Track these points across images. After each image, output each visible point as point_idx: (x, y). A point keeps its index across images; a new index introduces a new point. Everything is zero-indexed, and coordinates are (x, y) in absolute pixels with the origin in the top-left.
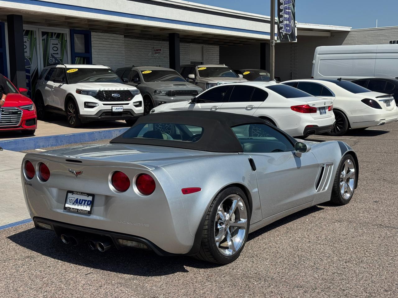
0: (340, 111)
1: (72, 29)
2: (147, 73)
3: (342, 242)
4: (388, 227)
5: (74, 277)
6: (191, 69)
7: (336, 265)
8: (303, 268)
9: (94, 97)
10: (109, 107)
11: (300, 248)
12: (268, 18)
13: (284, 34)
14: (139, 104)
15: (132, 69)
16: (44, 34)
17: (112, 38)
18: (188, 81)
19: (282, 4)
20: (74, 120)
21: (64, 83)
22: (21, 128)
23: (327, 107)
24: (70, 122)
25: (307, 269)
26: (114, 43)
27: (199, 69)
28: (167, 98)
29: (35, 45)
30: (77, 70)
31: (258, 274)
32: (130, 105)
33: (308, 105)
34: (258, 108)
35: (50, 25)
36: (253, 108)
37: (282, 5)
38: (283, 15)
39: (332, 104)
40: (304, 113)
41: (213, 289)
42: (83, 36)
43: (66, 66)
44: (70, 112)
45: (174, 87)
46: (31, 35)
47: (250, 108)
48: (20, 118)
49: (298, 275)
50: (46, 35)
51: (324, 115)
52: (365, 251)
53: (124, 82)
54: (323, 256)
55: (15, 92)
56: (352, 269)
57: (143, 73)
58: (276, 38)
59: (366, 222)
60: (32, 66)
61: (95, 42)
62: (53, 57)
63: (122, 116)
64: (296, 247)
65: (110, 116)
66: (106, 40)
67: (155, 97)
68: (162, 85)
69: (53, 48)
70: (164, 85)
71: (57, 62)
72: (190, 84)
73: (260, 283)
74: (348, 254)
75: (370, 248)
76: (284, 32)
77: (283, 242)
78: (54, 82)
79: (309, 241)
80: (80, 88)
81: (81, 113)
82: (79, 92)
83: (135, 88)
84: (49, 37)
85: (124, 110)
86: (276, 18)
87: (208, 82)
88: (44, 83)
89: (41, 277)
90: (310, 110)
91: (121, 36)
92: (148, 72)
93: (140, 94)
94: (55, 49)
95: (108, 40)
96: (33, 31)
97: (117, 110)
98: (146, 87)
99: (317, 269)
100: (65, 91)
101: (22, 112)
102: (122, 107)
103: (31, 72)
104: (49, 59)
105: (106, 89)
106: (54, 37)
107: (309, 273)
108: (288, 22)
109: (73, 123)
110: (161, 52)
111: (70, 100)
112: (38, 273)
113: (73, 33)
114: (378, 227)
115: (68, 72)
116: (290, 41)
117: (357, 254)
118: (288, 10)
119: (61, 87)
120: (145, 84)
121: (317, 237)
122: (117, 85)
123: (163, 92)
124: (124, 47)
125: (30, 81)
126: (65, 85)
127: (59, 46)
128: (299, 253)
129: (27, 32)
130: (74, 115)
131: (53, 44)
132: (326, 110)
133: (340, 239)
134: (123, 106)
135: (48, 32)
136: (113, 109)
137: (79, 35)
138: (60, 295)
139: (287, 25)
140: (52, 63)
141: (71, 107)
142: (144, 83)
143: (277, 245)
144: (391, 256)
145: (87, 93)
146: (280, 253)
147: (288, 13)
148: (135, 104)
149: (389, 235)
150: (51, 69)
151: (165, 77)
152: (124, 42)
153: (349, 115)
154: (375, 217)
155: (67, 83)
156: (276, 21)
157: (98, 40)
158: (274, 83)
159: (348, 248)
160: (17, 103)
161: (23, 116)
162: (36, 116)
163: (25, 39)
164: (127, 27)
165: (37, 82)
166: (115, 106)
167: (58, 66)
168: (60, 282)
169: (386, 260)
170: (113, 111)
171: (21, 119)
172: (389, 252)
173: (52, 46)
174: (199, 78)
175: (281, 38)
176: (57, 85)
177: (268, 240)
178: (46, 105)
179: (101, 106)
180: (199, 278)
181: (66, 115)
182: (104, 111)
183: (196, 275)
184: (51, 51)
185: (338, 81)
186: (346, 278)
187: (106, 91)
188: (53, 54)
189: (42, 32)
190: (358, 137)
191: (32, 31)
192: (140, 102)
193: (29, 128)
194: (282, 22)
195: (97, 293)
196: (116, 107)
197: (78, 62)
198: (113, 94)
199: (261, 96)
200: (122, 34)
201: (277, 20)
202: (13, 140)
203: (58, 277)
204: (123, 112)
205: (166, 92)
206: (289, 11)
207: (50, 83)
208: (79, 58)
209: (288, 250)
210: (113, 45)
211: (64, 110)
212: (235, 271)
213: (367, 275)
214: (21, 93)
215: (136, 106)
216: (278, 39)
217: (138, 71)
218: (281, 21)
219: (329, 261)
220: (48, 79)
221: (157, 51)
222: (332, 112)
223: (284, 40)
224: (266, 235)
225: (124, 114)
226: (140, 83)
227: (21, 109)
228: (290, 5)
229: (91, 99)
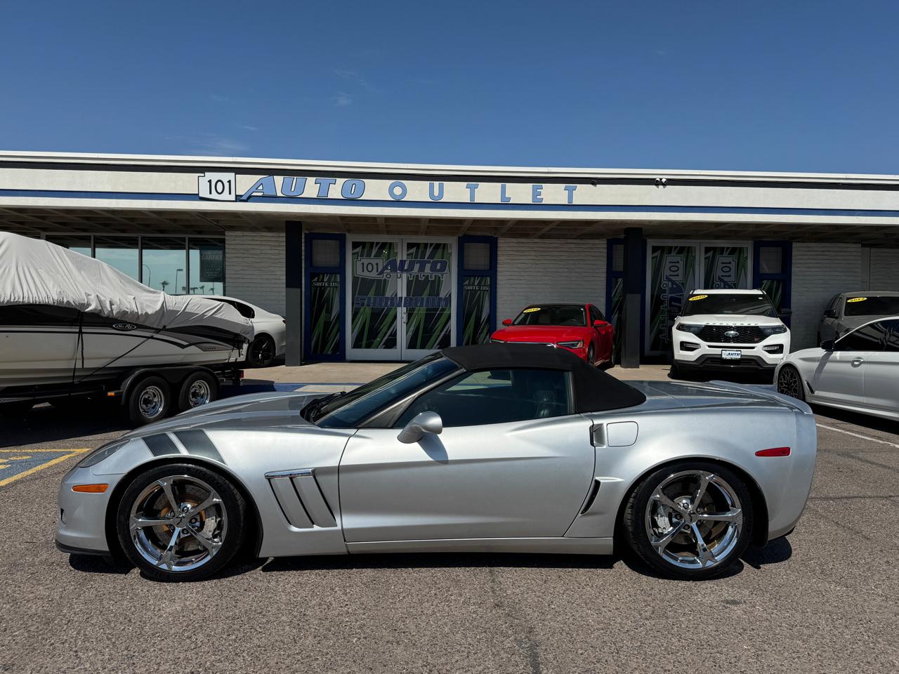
1: (757, 240)
2: (857, 301)
9: (696, 334)
10: (718, 351)
14: (777, 349)
16: (708, 249)
17: (836, 249)
26: (839, 258)
29: (693, 266)
30: (706, 296)
32: (757, 350)
43: (693, 292)
46: (688, 253)
50: (712, 251)
53: (779, 315)
55: (585, 324)
57: (850, 301)
60: (685, 293)
61: (799, 257)
62: (720, 281)
63: (741, 366)
65: (720, 365)
66: (822, 254)
69: (722, 268)
80: (683, 322)
82: (681, 327)
83: (777, 324)
84: (717, 254)
85: (743, 357)
91: (854, 245)
92: (860, 299)
93: (786, 332)
94: (726, 269)
95: (827, 253)
96: (691, 247)
97: (730, 357)
102: (738, 352)
104: (714, 283)
105: (718, 324)
106: (726, 254)
115: (691, 299)
127: (733, 266)
129: (680, 250)
131: (723, 263)
134: (742, 351)
135: (715, 248)
136: (723, 354)
137: (772, 249)
142: (842, 318)
145: (688, 328)
148: (766, 348)
152: (860, 254)
166: (728, 350)
170: (723, 357)
173: (721, 266)
179: (705, 348)
182: (708, 356)
184: (719, 273)
187: (716, 327)
188: (722, 276)
189: (706, 247)
191: (687, 247)
192: (782, 346)
196: (728, 352)
198: (728, 331)
204: (741, 359)
208: (769, 282)
210: (836, 259)
215: (770, 352)
217: (843, 299)
225: (743, 363)
226: (837, 318)
229: (690, 338)
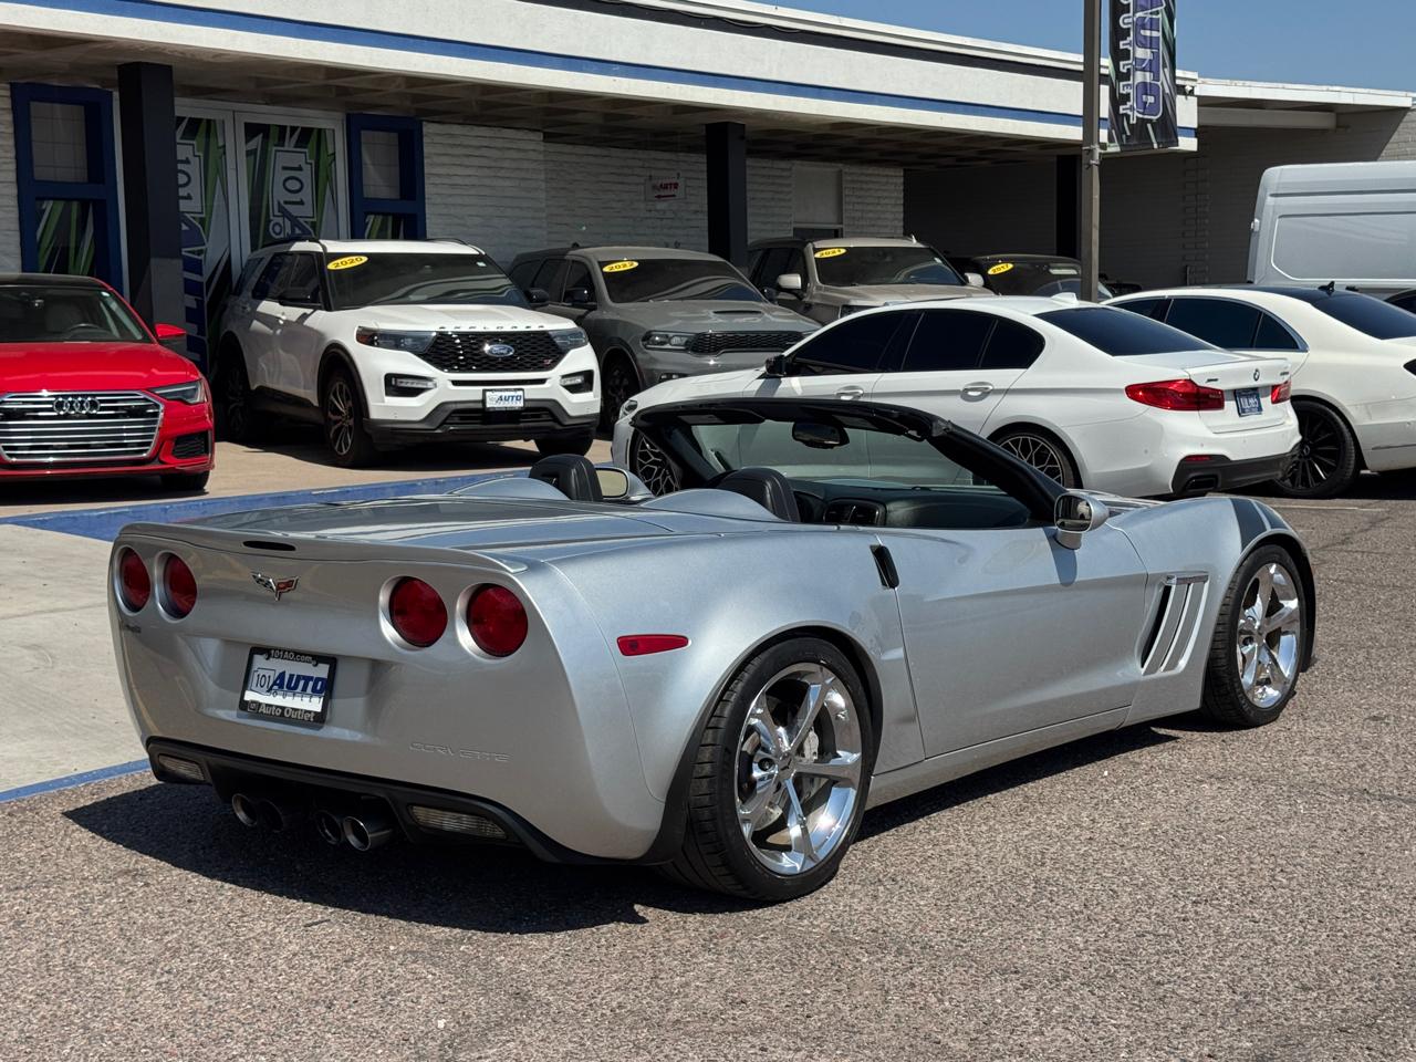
0: (1323, 407)
1: (355, 112)
2: (622, 269)
3: (1204, 841)
4: (1387, 798)
5: (266, 933)
6: (791, 256)
7: (1159, 911)
8: (1042, 916)
9: (419, 356)
10: (473, 393)
11: (1052, 859)
12: (1075, 59)
13: (1133, 121)
14: (582, 382)
15: (564, 255)
16: (252, 130)
17: (499, 143)
18: (771, 300)
19: (1126, 9)
20: (350, 441)
21: (315, 309)
22: (155, 466)
23: (1265, 387)
24: (336, 448)
25: (1053, 922)
26: (506, 164)
27: (818, 255)
28: (690, 358)
29: (221, 171)
30: (365, 259)
31: (881, 931)
32: (550, 385)
33: (1190, 381)
34: (1007, 392)
35: (274, 99)
36: (989, 393)
37: (1129, 12)
38: (1131, 49)
39: (1286, 378)
40: (1173, 408)
41: (718, 975)
42: (394, 136)
43: (324, 248)
44: (337, 412)
45: (720, 321)
46: (208, 136)
47: (979, 393)
48: (153, 429)
49: (1019, 936)
50: (261, 135)
51: (1252, 419)
52: (1278, 870)
53: (533, 303)
54: (1124, 883)
55: (139, 337)
56: (1208, 924)
57: (606, 269)
58: (1103, 135)
59: (1314, 782)
60: (209, 246)
61: (437, 160)
62: (283, 216)
63: (522, 425)
64: (1039, 857)
65: (478, 426)
66: (477, 153)
67: (644, 357)
68: (672, 314)
69: (286, 180)
70: (679, 314)
71: (298, 231)
72: (776, 310)
73: (879, 960)
74: (1212, 879)
75: (1298, 860)
76: (1136, 114)
77: (998, 840)
78: (281, 304)
79: (1090, 839)
80: (372, 325)
81: (375, 414)
82: (368, 337)
83: (569, 325)
84: (271, 142)
85: (529, 405)
86: (1106, 62)
87: (848, 301)
88: (249, 309)
89: (161, 931)
90: (1199, 398)
91: (532, 136)
92: (625, 266)
93: (586, 344)
94: (293, 185)
95: (484, 152)
96: (214, 121)
97: (503, 405)
98: (616, 322)
99: (1089, 919)
100: (320, 336)
101: (162, 407)
102: (520, 393)
103: (207, 271)
104: (270, 221)
105: (465, 328)
106: (290, 144)
107: (1058, 932)
108: (1148, 77)
109: (345, 452)
110: (679, 193)
111: (337, 367)
112: (153, 919)
113: (356, 126)
114: (1351, 798)
115: (331, 266)
116: (1155, 146)
117: (1243, 878)
118: (1148, 33)
119: (307, 322)
120: (613, 311)
121: (1121, 827)
122: (503, 312)
123: (675, 340)
124: (542, 177)
125: (202, 302)
126: (321, 314)
127: (306, 175)
128: (1046, 872)
129: (194, 126)
130: (351, 422)
131: (285, 168)
132: (1262, 400)
133: (1200, 834)
134: (522, 390)
135: (269, 126)
136: (488, 400)
137: (380, 136)
138: (214, 982)
139: (1145, 88)
140: (282, 236)
141: (341, 392)
142: (610, 307)
143: (974, 849)
144: (1363, 888)
145: (394, 341)
146: (978, 872)
147: (1150, 43)
148: (569, 382)
149: (1383, 822)
150: (273, 258)
151: (694, 284)
152: (541, 157)
153: (1359, 418)
154: (1353, 765)
155: (328, 308)
156: (1103, 71)
157: (450, 151)
158: (1068, 301)
159: (1218, 861)
160: (145, 376)
161: (163, 420)
162: (210, 422)
163: (183, 151)
164: (551, 101)
165: (225, 307)
166: (496, 390)
167: (298, 246)
168: (219, 945)
169: (1339, 896)
170: (488, 406)
171: (156, 433)
172: (1364, 873)
173: (281, 176)
174: (819, 288)
175: (1124, 136)
176: (292, 313)
177: (946, 831)
178: (254, 387)
179: (445, 388)
180: (680, 942)
181: (322, 421)
182: (454, 407)
183: (671, 933)
184: (277, 194)
185: (1324, 293)
186: (1180, 949)
187: (461, 335)
188: (286, 203)
189: (246, 124)
190: (1394, 502)
191: (209, 121)
192: (588, 375)
193: (185, 466)
194: (1126, 76)
195: (334, 979)
196: (499, 394)
197: (375, 233)
198: (490, 344)
199: (1018, 347)
200: (539, 131)
201: (1107, 67)
202: (129, 507)
203: (213, 932)
204: (525, 409)
205: (685, 339)
206: (1155, 34)
207: (268, 307)
208: (380, 218)
209: (1007, 862)
210: (502, 168)
211: (316, 403)
212: (806, 922)
213: (1254, 940)
214: (161, 343)
215: (573, 389)
216: (1111, 139)
217: (587, 263)
218: (1125, 71)
219: (1138, 897)
220: (261, 293)
221: (664, 190)
222: (1287, 408)
223: (1135, 142)
224: (944, 817)
225: (525, 417)
226: (594, 308)
227: (156, 399)
228: (1157, 13)
229: (408, 363)
